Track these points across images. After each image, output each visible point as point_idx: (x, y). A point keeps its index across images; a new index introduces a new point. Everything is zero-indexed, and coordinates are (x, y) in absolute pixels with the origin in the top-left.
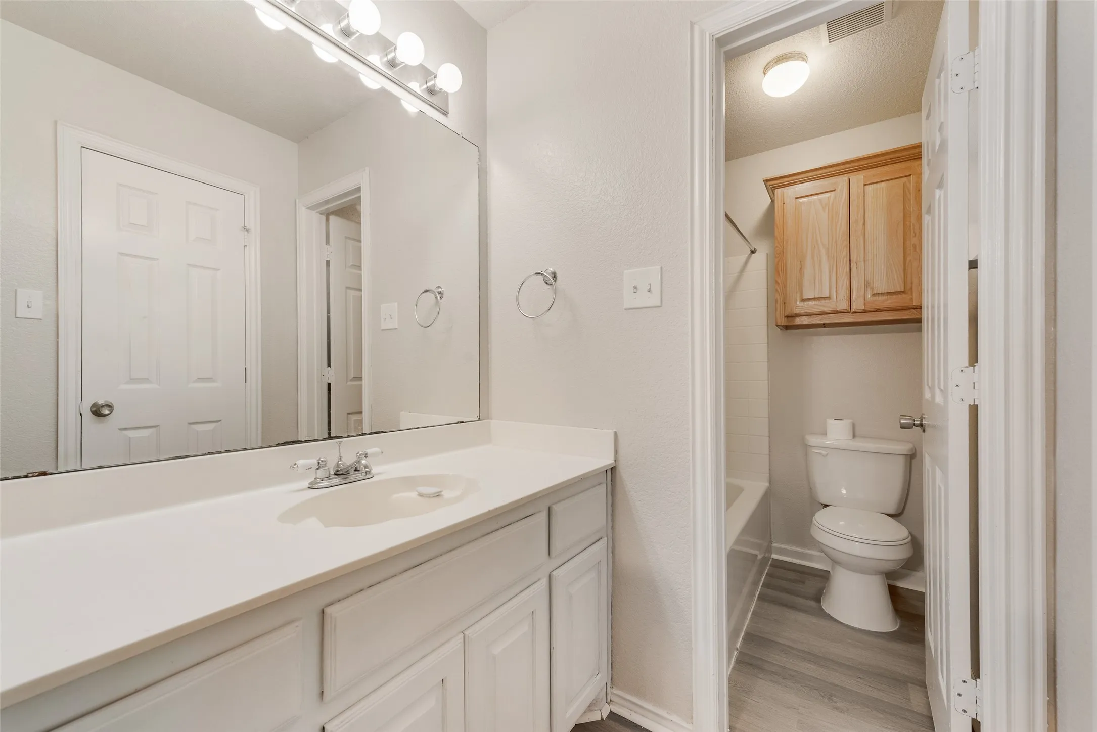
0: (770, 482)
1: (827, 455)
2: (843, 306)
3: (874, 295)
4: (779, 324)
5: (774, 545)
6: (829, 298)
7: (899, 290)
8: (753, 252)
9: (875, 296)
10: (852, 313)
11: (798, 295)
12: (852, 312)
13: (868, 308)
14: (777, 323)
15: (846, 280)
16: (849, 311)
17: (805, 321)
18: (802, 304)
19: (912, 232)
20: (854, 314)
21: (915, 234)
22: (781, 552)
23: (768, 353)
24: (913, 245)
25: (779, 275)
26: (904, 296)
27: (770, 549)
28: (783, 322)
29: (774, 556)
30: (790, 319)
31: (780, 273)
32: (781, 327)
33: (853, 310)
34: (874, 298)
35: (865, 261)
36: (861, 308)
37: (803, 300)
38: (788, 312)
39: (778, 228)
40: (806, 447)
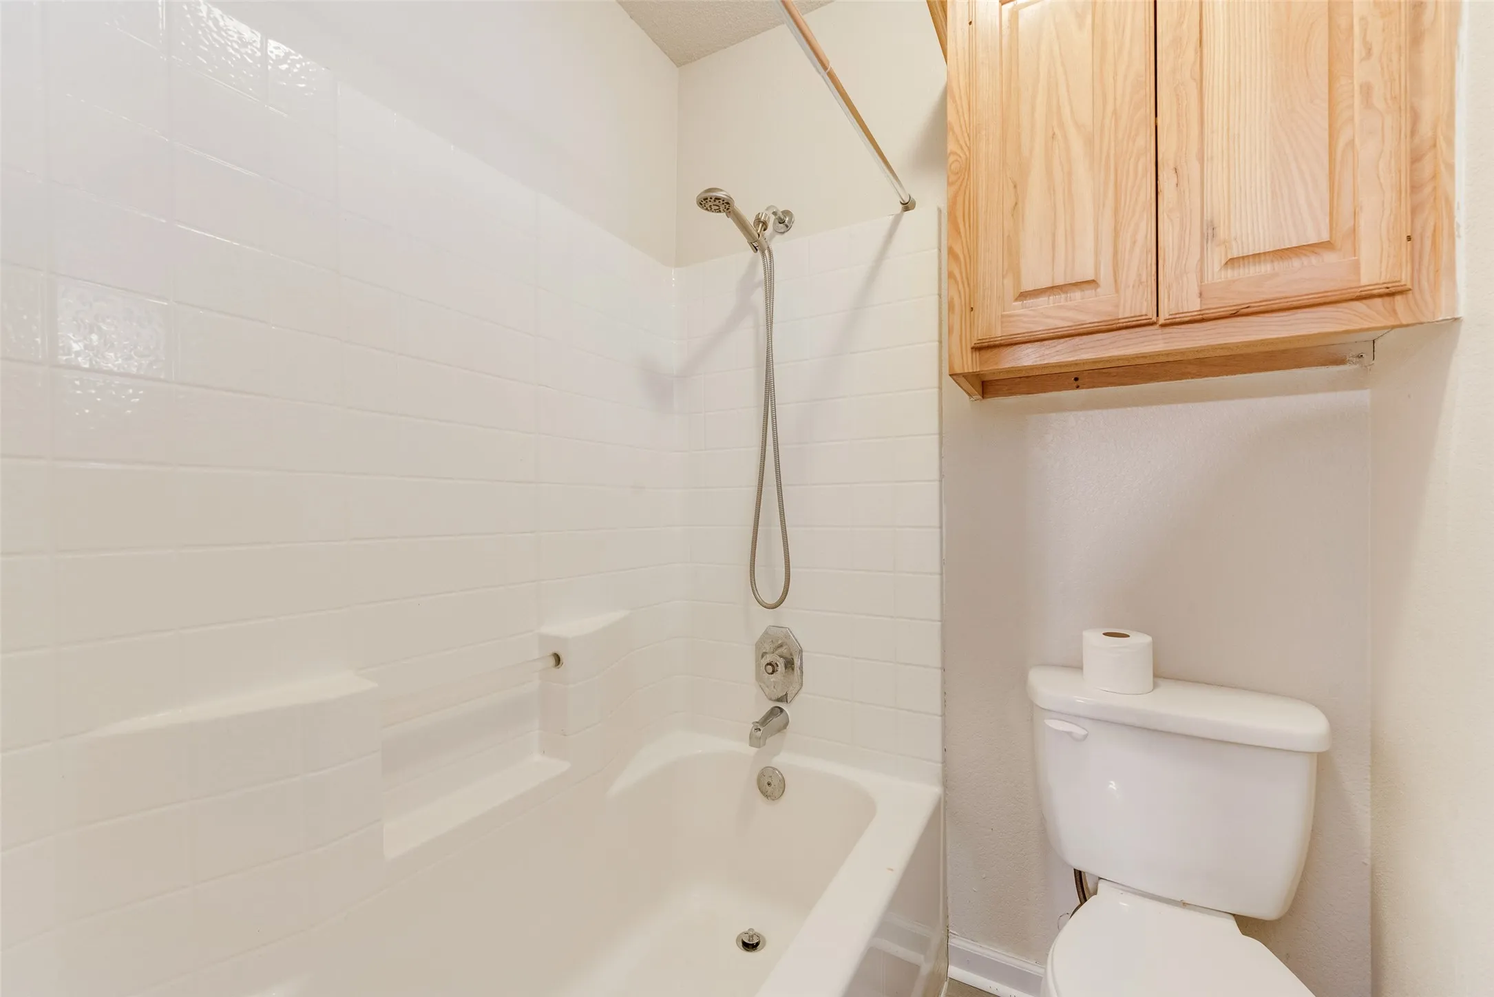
0: (946, 782)
1: (1086, 737)
2: (1136, 304)
3: (1231, 262)
4: (958, 370)
5: (955, 942)
6: (1092, 283)
7: (1313, 240)
8: (907, 206)
9: (1233, 268)
10: (1163, 326)
11: (1009, 282)
12: (1161, 321)
13: (1216, 305)
14: (951, 367)
15: (1143, 225)
16: (1154, 319)
17: (1028, 357)
18: (1018, 308)
19: (1357, 44)
20: (1167, 330)
21: (1369, 52)
22: (971, 962)
23: (941, 457)
24: (1361, 87)
25: (959, 233)
26: (1330, 258)
27: (945, 953)
28: (969, 364)
29: (955, 972)
30: (988, 354)
31: (961, 226)
32: (962, 380)
33: (1164, 316)
34: (1230, 274)
35: (1201, 160)
36: (1193, 305)
37: (1023, 296)
38: (981, 333)
39: (955, 101)
40: (1031, 710)
